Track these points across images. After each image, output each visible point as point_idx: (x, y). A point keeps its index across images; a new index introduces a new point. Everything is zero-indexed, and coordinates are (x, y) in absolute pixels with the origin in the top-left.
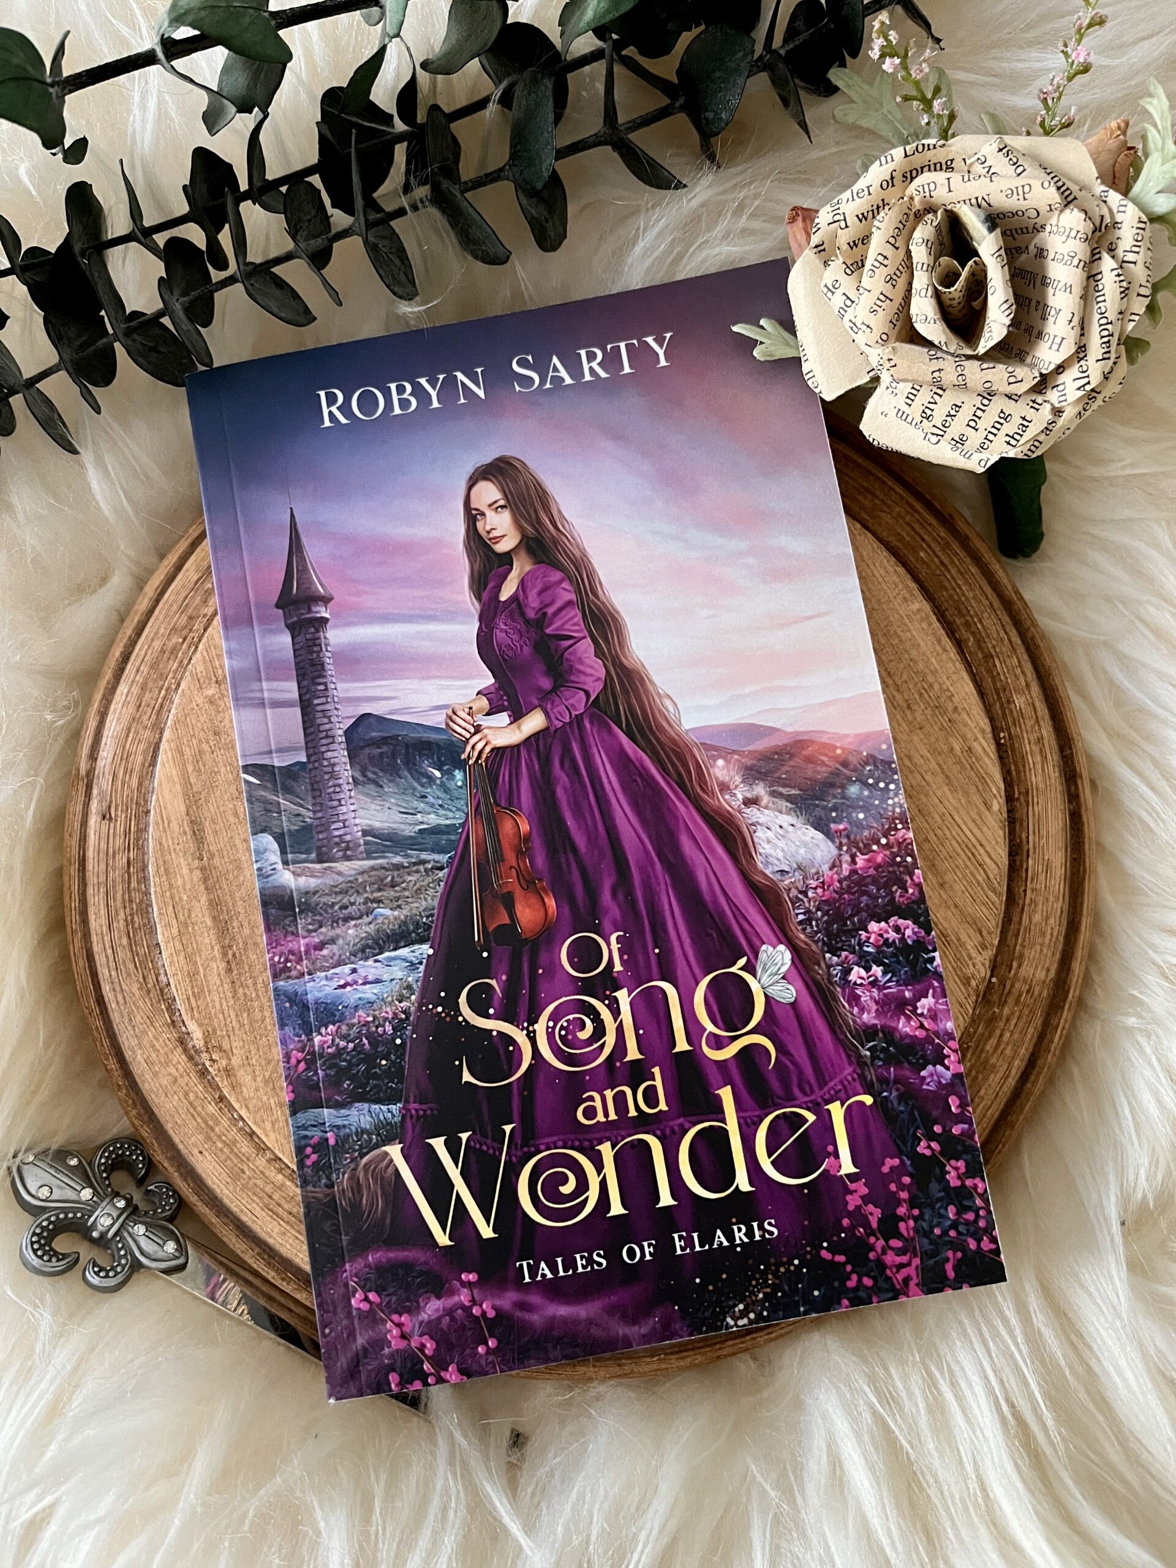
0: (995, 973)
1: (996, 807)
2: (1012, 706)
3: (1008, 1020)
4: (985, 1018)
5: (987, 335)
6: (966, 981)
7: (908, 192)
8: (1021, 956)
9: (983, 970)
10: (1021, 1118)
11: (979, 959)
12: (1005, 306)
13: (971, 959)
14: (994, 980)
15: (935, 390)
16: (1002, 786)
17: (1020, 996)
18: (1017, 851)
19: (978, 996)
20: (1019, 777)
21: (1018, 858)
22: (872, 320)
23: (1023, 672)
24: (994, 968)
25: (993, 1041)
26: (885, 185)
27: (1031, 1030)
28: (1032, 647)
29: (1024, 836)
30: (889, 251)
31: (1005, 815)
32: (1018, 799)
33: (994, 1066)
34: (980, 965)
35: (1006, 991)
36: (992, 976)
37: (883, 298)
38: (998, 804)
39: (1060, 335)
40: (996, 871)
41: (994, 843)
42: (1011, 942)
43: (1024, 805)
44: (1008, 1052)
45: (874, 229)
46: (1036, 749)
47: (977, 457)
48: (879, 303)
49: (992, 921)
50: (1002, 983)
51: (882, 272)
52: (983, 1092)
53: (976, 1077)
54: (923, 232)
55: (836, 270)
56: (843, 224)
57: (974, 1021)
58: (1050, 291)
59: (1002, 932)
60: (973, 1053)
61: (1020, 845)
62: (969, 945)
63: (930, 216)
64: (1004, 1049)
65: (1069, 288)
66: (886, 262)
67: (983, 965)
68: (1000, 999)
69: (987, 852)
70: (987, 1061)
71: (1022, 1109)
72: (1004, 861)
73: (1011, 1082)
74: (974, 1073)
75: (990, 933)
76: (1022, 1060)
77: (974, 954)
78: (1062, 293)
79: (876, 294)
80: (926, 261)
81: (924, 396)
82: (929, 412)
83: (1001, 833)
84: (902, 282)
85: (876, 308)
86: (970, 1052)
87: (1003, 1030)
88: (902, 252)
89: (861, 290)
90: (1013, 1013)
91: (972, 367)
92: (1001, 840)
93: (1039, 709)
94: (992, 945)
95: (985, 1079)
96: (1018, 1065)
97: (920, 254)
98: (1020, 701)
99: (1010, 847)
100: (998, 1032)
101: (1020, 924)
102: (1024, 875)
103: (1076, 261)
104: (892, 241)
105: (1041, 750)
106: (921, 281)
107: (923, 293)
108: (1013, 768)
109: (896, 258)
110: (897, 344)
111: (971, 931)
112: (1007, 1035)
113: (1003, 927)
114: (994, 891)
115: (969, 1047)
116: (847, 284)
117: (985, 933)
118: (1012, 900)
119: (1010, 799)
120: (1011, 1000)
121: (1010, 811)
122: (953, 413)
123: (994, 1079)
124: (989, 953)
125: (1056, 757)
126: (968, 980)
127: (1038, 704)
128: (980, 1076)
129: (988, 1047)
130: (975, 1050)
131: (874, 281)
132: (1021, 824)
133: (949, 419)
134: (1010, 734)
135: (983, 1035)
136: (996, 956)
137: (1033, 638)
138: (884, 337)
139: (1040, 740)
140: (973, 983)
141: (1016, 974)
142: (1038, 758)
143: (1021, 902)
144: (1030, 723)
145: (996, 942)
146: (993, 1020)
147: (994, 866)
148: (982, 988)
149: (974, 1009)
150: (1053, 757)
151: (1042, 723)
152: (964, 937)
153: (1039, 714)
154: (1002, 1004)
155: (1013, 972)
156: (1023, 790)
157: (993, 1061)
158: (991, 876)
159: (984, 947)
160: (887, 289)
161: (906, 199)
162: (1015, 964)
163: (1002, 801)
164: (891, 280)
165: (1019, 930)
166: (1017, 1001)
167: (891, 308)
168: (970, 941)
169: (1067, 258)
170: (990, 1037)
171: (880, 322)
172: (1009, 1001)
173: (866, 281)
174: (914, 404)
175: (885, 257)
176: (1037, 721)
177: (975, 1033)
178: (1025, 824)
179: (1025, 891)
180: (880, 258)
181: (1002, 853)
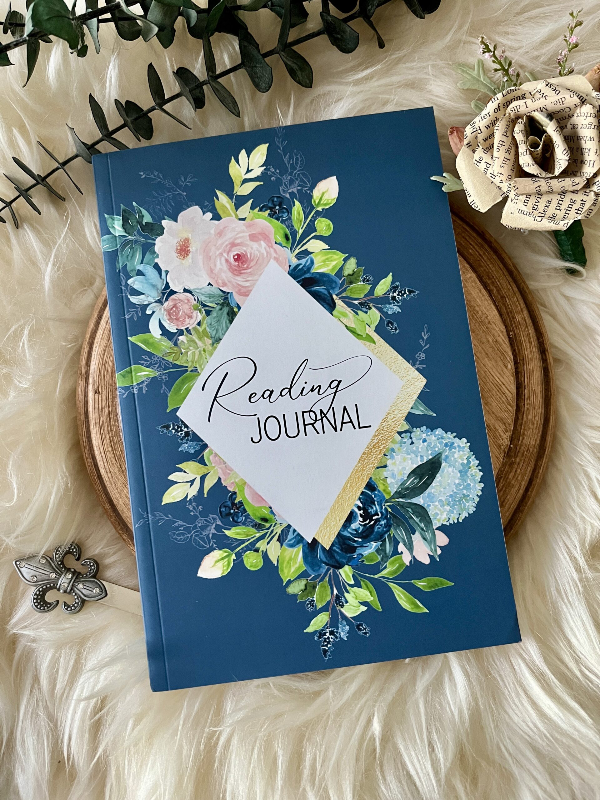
0: (513, 442)
1: (509, 367)
2: (515, 320)
3: (519, 464)
4: (508, 463)
5: (558, 166)
6: (499, 447)
7: (507, 112)
8: (524, 434)
9: (506, 441)
10: (526, 508)
11: (504, 436)
12: (565, 152)
13: (501, 436)
14: (512, 446)
15: (537, 196)
16: (512, 357)
17: (524, 452)
18: (519, 386)
19: (505, 454)
20: (519, 352)
21: (520, 390)
22: (502, 170)
23: (519, 304)
24: (512, 440)
25: (512, 474)
26: (496, 110)
27: (529, 468)
28: (523, 292)
29: (523, 379)
30: (504, 139)
31: (514, 370)
32: (519, 363)
33: (513, 485)
34: (505, 439)
35: (517, 451)
36: (511, 444)
37: (505, 160)
38: (511, 365)
39: (593, 160)
40: (511, 396)
41: (509, 383)
42: (518, 428)
43: (522, 365)
44: (519, 478)
45: (495, 131)
46: (526, 339)
47: (562, 223)
48: (504, 162)
49: (510, 420)
50: (516, 447)
51: (503, 149)
52: (509, 497)
53: (505, 490)
54: (519, 128)
55: (479, 152)
56: (479, 131)
57: (504, 465)
58: (583, 142)
59: (514, 424)
60: (503, 480)
61: (521, 384)
62: (500, 430)
63: (520, 120)
64: (518, 477)
65: (592, 139)
66: (504, 144)
67: (507, 439)
68: (515, 455)
69: (506, 388)
70: (510, 483)
71: (526, 504)
72: (514, 391)
73: (521, 492)
74: (504, 489)
75: (509, 424)
76: (525, 482)
77: (502, 434)
78: (589, 141)
79: (502, 158)
80: (523, 139)
81: (532, 200)
82: (536, 207)
83: (512, 378)
84: (513, 151)
85: (503, 165)
86: (502, 479)
87: (517, 469)
88: (510, 138)
89: (494, 159)
90: (521, 460)
91: (554, 182)
92: (512, 382)
93: (527, 320)
94: (510, 430)
95: (510, 491)
96: (524, 484)
97: (519, 137)
98: (518, 318)
99: (517, 385)
100: (514, 470)
101: (522, 419)
102: (523, 397)
103: (593, 127)
104: (505, 134)
105: (529, 340)
106: (522, 148)
107: (525, 153)
108: (516, 348)
109: (508, 141)
110: (516, 179)
111: (501, 424)
112: (519, 471)
113: (515, 422)
114: (510, 405)
115: (501, 477)
116: (486, 158)
117: (507, 425)
118: (518, 408)
119: (516, 363)
120: (520, 455)
121: (516, 368)
122: (548, 205)
123: (514, 491)
124: (509, 434)
125: (536, 342)
126: (500, 446)
127: (526, 318)
128: (507, 490)
129: (510, 477)
130: (504, 478)
131: (499, 153)
132: (521, 374)
133: (546, 208)
134: (514, 333)
135: (508, 471)
136: (512, 435)
137: (523, 288)
138: (510, 177)
139: (528, 335)
140: (502, 447)
141: (522, 443)
142: (528, 344)
143: (522, 410)
144: (523, 328)
145: (512, 428)
146: (512, 464)
147: (509, 394)
148: (507, 450)
149: (503, 459)
150: (534, 342)
151: (529, 327)
152: (497, 427)
153: (528, 323)
154: (516, 457)
155: (520, 442)
156: (522, 359)
157: (513, 482)
158: (509, 398)
159: (507, 431)
160: (507, 155)
161: (507, 115)
162: (521, 438)
163: (512, 364)
164: (507, 151)
165: (522, 423)
166: (523, 455)
167: (510, 163)
168: (500, 428)
169: (588, 126)
170: (511, 472)
171: (506, 171)
172: (519, 455)
173: (496, 154)
174: (528, 205)
175: (503, 142)
176: (527, 327)
177: (504, 470)
178: (523, 374)
179: (524, 405)
180: (501, 143)
181: (513, 388)
